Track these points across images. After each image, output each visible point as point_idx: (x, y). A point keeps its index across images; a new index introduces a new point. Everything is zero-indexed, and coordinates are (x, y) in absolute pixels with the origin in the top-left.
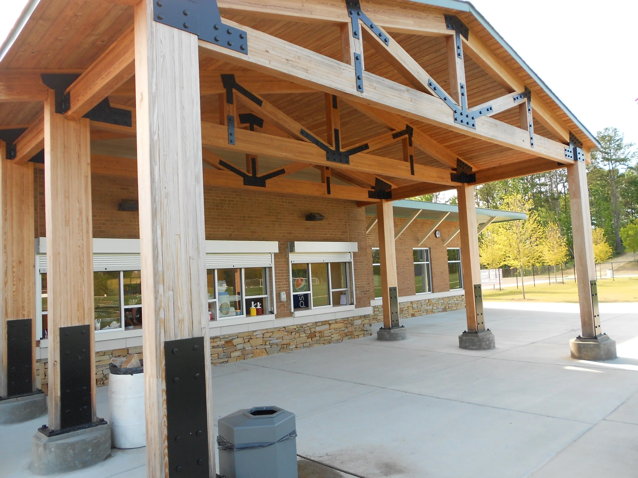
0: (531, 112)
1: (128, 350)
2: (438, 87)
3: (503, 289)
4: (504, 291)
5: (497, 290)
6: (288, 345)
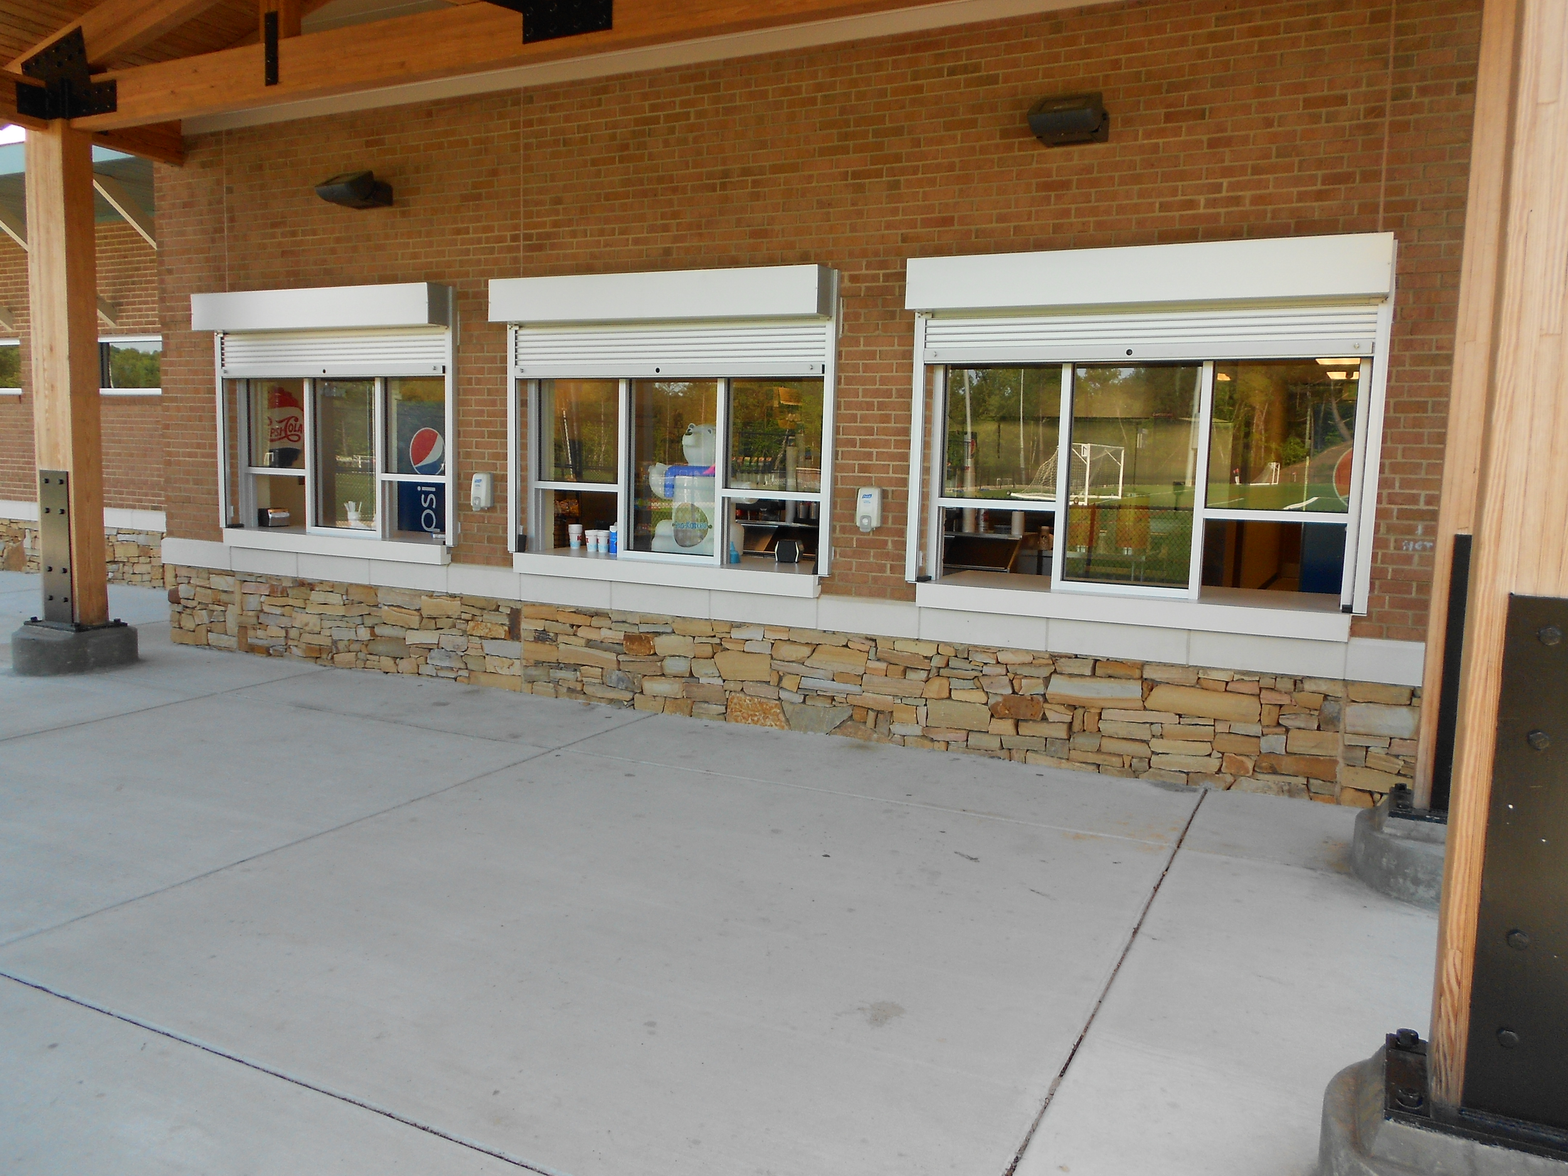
6: (883, 716)
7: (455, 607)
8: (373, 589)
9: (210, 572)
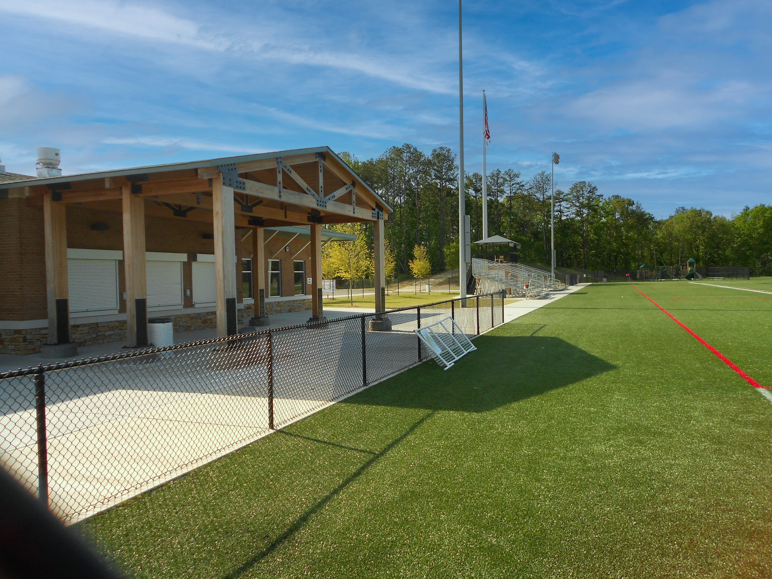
0: (355, 195)
1: (98, 324)
2: (311, 190)
3: (335, 299)
4: (336, 301)
5: (330, 299)
6: (190, 327)
7: (117, 324)
8: (97, 324)
9: (40, 329)
